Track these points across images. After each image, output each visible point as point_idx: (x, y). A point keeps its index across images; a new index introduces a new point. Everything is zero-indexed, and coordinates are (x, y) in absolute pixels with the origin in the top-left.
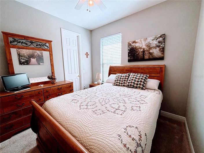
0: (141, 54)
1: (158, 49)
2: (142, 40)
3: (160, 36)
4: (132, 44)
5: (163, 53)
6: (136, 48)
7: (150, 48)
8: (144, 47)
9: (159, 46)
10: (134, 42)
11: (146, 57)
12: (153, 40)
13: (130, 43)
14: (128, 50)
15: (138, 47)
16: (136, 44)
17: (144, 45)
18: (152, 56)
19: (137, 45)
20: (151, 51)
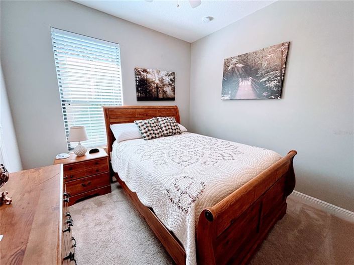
0: (154, 90)
1: (170, 88)
2: (155, 71)
3: (171, 73)
4: (142, 72)
5: (174, 94)
6: (147, 80)
7: (164, 85)
8: (157, 81)
9: (171, 85)
10: (145, 71)
11: (161, 96)
12: (166, 76)
13: (139, 70)
14: (136, 80)
15: (151, 80)
16: (147, 75)
17: (157, 78)
18: (166, 96)
19: (149, 76)
20: (164, 89)
